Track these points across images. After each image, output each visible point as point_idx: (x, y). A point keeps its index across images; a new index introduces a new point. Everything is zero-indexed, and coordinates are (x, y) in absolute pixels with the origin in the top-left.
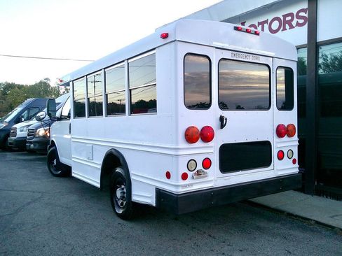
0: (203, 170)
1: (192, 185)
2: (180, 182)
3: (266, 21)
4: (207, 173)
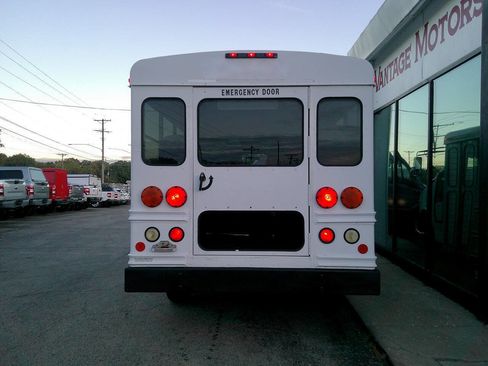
0: (170, 241)
1: (151, 258)
2: (134, 253)
3: (446, 16)
4: (175, 247)
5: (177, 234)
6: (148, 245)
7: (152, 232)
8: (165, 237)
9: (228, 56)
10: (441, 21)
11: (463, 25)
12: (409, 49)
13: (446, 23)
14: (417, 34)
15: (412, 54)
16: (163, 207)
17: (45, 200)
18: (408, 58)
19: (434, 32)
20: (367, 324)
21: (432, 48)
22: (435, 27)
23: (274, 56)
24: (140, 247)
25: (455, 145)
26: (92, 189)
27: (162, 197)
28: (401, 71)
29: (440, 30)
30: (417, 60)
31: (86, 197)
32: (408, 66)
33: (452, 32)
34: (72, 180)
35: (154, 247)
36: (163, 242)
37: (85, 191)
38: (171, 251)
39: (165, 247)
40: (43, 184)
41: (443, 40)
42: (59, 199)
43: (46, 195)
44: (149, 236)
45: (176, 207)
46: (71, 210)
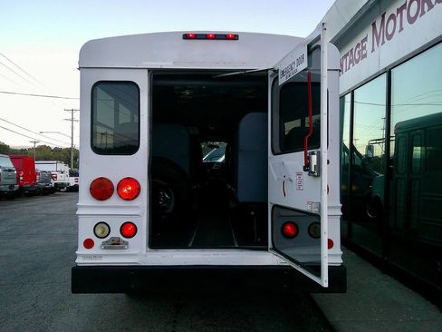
0: (122, 237)
2: (81, 250)
3: (405, 4)
4: (127, 243)
5: (129, 230)
6: (98, 242)
7: (102, 228)
8: (116, 233)
9: (186, 37)
10: (400, 11)
11: (423, 13)
12: (365, 39)
13: (405, 12)
14: (374, 25)
15: (368, 44)
16: (115, 200)
17: (12, 186)
18: (364, 48)
19: (392, 21)
20: (331, 320)
21: (389, 37)
22: (392, 17)
23: (235, 37)
24: (89, 244)
25: (404, 135)
26: (59, 175)
27: (113, 189)
28: (357, 62)
29: (398, 19)
30: (373, 50)
31: (53, 182)
32: (365, 56)
33: (411, 20)
34: (41, 167)
35: (104, 243)
36: (113, 239)
37: (52, 176)
38: (123, 248)
39: (115, 244)
40: (10, 170)
41: (401, 29)
42: (27, 185)
43: (13, 181)
44: (99, 232)
45: (128, 200)
46: (38, 195)
